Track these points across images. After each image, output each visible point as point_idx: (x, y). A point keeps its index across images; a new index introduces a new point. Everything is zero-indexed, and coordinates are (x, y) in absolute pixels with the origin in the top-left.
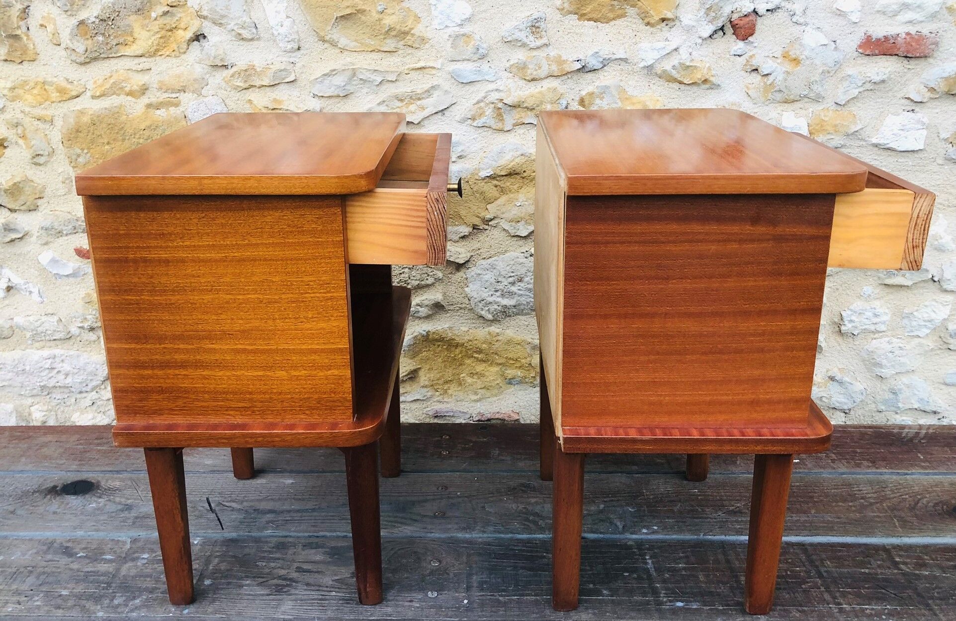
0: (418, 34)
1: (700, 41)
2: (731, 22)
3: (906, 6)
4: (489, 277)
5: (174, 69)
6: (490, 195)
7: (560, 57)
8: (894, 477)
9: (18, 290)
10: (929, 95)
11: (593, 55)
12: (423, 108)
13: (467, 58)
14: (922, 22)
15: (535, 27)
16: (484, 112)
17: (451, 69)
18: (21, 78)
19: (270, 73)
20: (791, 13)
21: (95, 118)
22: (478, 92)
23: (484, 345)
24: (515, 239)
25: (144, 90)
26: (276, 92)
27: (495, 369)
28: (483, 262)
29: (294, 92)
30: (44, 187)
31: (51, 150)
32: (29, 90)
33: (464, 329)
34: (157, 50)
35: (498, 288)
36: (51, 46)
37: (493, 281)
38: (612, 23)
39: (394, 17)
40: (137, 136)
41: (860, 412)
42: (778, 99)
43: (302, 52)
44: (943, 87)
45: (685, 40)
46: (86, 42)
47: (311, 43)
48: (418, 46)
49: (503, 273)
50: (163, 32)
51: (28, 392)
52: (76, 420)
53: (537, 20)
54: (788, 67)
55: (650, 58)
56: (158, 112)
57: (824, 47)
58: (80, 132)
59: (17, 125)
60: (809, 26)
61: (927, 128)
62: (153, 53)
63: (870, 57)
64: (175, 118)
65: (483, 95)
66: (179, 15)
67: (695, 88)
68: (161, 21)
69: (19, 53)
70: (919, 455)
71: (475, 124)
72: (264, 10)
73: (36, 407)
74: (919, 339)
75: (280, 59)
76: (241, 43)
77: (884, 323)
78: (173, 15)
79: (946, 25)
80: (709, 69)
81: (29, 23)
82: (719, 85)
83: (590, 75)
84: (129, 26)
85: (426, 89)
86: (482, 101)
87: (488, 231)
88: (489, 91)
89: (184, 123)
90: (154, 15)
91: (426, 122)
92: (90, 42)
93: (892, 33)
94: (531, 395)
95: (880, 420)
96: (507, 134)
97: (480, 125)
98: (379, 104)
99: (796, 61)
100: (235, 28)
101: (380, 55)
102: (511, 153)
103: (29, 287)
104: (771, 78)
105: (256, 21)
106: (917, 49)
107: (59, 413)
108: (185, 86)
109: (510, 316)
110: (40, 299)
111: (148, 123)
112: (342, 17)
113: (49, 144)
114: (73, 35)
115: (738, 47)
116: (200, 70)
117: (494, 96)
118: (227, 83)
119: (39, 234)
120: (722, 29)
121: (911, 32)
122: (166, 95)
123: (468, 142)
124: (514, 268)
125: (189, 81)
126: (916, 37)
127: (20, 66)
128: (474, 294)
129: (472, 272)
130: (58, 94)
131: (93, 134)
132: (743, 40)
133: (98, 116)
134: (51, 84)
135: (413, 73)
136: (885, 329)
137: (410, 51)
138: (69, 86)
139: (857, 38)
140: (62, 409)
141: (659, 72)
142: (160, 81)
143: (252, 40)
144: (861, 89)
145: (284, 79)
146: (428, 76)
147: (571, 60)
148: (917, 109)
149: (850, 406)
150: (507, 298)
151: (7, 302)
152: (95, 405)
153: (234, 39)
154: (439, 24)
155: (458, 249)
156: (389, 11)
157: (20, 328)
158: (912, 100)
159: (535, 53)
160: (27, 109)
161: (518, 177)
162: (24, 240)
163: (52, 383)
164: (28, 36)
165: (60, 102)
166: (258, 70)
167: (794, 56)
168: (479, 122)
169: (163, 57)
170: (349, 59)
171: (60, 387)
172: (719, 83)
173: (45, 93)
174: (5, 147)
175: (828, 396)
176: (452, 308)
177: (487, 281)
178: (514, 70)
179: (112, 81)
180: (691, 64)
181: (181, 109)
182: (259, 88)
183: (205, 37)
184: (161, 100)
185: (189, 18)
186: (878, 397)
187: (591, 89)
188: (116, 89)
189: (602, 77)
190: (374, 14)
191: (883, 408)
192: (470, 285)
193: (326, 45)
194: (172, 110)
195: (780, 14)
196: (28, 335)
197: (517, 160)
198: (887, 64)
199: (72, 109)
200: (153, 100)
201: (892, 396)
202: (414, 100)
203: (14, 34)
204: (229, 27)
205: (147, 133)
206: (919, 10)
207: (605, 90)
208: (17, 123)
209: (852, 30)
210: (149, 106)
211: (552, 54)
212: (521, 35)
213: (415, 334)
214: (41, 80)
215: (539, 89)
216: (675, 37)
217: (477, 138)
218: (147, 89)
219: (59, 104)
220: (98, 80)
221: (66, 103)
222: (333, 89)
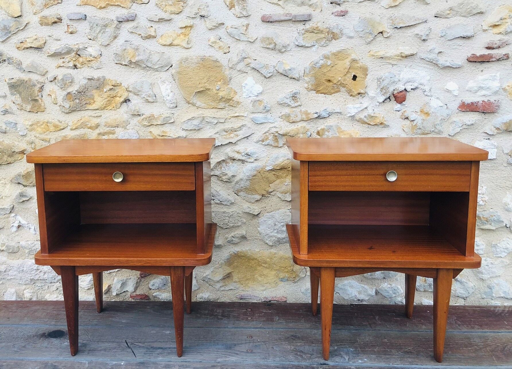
0: (235, 100)
1: (378, 104)
2: (393, 95)
3: (481, 88)
4: (270, 222)
5: (113, 116)
6: (271, 179)
7: (307, 111)
8: (492, 334)
9: (23, 227)
10: (496, 131)
11: (323, 111)
12: (237, 136)
13: (260, 111)
14: (490, 95)
15: (294, 97)
16: (268, 138)
17: (252, 117)
18: (36, 120)
19: (162, 119)
20: (424, 91)
22: (265, 128)
23: (268, 260)
24: (285, 202)
25: (97, 126)
26: (164, 128)
27: (274, 272)
28: (268, 214)
29: (173, 128)
32: (40, 126)
33: (257, 250)
34: (105, 107)
35: (276, 228)
36: (52, 104)
37: (273, 224)
38: (333, 95)
39: (224, 92)
41: (472, 299)
42: (419, 133)
43: (177, 108)
44: (504, 128)
45: (370, 104)
46: (70, 103)
47: (182, 104)
48: (236, 106)
49: (278, 220)
50: (109, 98)
51: (23, 282)
52: (48, 298)
53: (295, 93)
54: (424, 117)
55: (353, 112)
56: (104, 137)
57: (441, 107)
59: (32, 143)
60: (433, 97)
61: (497, 148)
62: (103, 108)
63: (465, 113)
65: (268, 129)
66: (117, 90)
67: (376, 127)
68: (108, 93)
69: (37, 108)
70: (505, 322)
71: (264, 143)
72: (160, 88)
73: (28, 290)
74: (501, 259)
75: (166, 112)
76: (148, 104)
77: (482, 250)
78: (114, 90)
79: (503, 97)
80: (383, 117)
81: (43, 93)
82: (388, 126)
83: (322, 121)
84: (92, 95)
85: (239, 126)
86: (267, 132)
87: (270, 198)
88: (271, 128)
90: (105, 90)
91: (238, 142)
92: (72, 102)
93: (475, 101)
94: (293, 287)
95: (483, 303)
96: (280, 149)
97: (266, 144)
98: (215, 134)
99: (427, 114)
100: (145, 97)
101: (217, 110)
102: (282, 158)
103: (29, 226)
104: (415, 122)
105: (155, 94)
106: (489, 109)
107: (39, 294)
108: (118, 125)
109: (282, 243)
110: (34, 232)
112: (198, 92)
114: (64, 99)
115: (397, 107)
116: (126, 117)
117: (273, 130)
118: (139, 123)
120: (389, 98)
121: (485, 100)
122: (108, 129)
123: (260, 152)
124: (284, 217)
125: (120, 122)
126: (488, 103)
127: (36, 114)
128: (263, 231)
129: (262, 219)
130: (54, 128)
132: (400, 103)
134: (51, 123)
135: (232, 119)
136: (483, 253)
137: (231, 108)
138: (60, 124)
139: (457, 103)
140: (40, 292)
141: (358, 119)
142: (106, 122)
143: (153, 102)
144: (461, 128)
145: (168, 121)
146: (240, 120)
147: (313, 113)
148: (491, 139)
149: (467, 295)
150: (280, 234)
151: (17, 233)
152: (58, 290)
153: (144, 102)
154: (246, 95)
155: (254, 207)
156: (222, 89)
157: (23, 248)
158: (488, 134)
159: (294, 109)
160: (38, 135)
161: (286, 170)
162: (29, 201)
163: (37, 277)
164: (42, 100)
165: (54, 131)
166: (156, 117)
167: (426, 112)
168: (266, 143)
169: (108, 110)
170: (201, 112)
171: (41, 279)
172: (389, 124)
173: (47, 127)
174: (25, 154)
175: (454, 290)
176: (250, 238)
177: (269, 224)
178: (284, 117)
179: (81, 122)
180: (374, 115)
181: (116, 135)
182: (156, 125)
183: (129, 100)
184: (105, 131)
185: (122, 92)
186: (482, 291)
187: (323, 127)
188: (83, 125)
189: (328, 121)
190: (214, 90)
191: (485, 296)
192: (261, 226)
193: (190, 105)
194: (111, 136)
195: (418, 91)
196: (27, 251)
197: (285, 162)
198: (473, 116)
199: (60, 135)
200: (102, 131)
201: (489, 290)
202: (233, 131)
203: (35, 99)
204: (142, 96)
206: (488, 90)
207: (329, 128)
208: (32, 142)
209: (455, 99)
210: (99, 134)
211: (303, 110)
212: (288, 101)
213: (231, 253)
214: (46, 121)
215: (296, 127)
216: (365, 102)
217: (264, 150)
218: (99, 126)
219: (54, 133)
220: (75, 121)
221: (57, 132)
222: (192, 126)
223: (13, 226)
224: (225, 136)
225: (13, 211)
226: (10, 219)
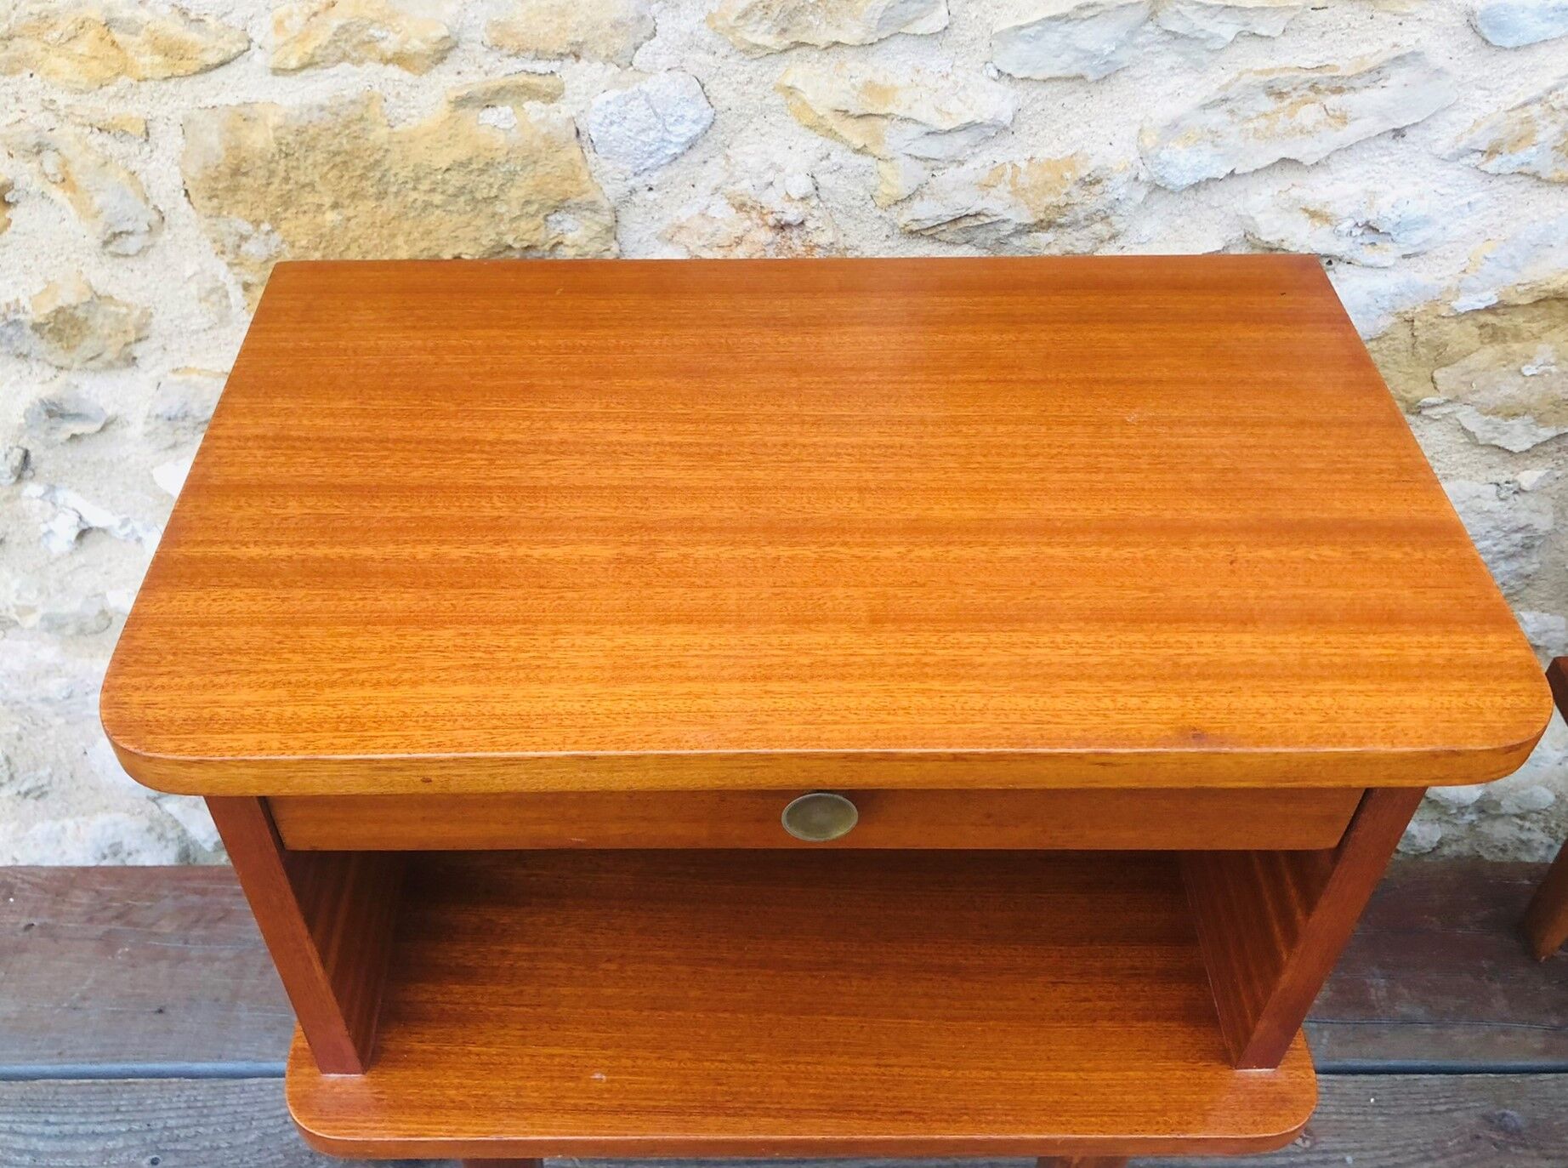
6: (1457, 347)
16: (1532, 133)
19: (871, 9)
21: (290, 138)
25: (443, 52)
26: (878, 64)
30: (147, 315)
31: (156, 217)
32: (59, 43)
40: (425, 185)
56: (489, 117)
58: (245, 174)
59: (39, 149)
64: (545, 138)
65: (1550, 83)
71: (1490, 166)
85: (1370, 61)
86: (1538, 101)
89: (575, 153)
91: (1341, 159)
97: (1504, 170)
103: (133, 531)
108: (580, 45)
111: (461, 153)
113: (146, 200)
118: (719, 32)
119: (150, 428)
122: (515, 65)
125: (595, 27)
130: (158, 59)
131: (287, 180)
133: (299, 132)
134: (132, 28)
142: (496, 25)
145: (908, 23)
151: (80, 559)
160: (63, 100)
162: (103, 438)
165: (166, 79)
168: (1506, 162)
173: (114, 52)
174: (8, 204)
179: (335, 23)
181: (563, 110)
182: (825, 49)
184: (497, 80)
188: (350, 45)
194: (534, 109)
199: (210, 102)
200: (475, 80)
202: (1318, 92)
205: (456, 179)
208: (39, 144)
210: (462, 102)
214: (95, 13)
217: (1478, 201)
218: (456, 46)
219: (164, 86)
220: (290, 16)
221: (186, 83)
222: (1067, 58)
223: (50, 532)
224: (1263, 122)
225: (29, 473)
226: (25, 504)
